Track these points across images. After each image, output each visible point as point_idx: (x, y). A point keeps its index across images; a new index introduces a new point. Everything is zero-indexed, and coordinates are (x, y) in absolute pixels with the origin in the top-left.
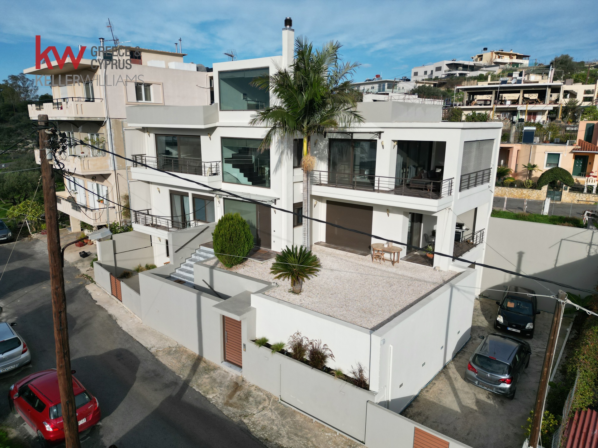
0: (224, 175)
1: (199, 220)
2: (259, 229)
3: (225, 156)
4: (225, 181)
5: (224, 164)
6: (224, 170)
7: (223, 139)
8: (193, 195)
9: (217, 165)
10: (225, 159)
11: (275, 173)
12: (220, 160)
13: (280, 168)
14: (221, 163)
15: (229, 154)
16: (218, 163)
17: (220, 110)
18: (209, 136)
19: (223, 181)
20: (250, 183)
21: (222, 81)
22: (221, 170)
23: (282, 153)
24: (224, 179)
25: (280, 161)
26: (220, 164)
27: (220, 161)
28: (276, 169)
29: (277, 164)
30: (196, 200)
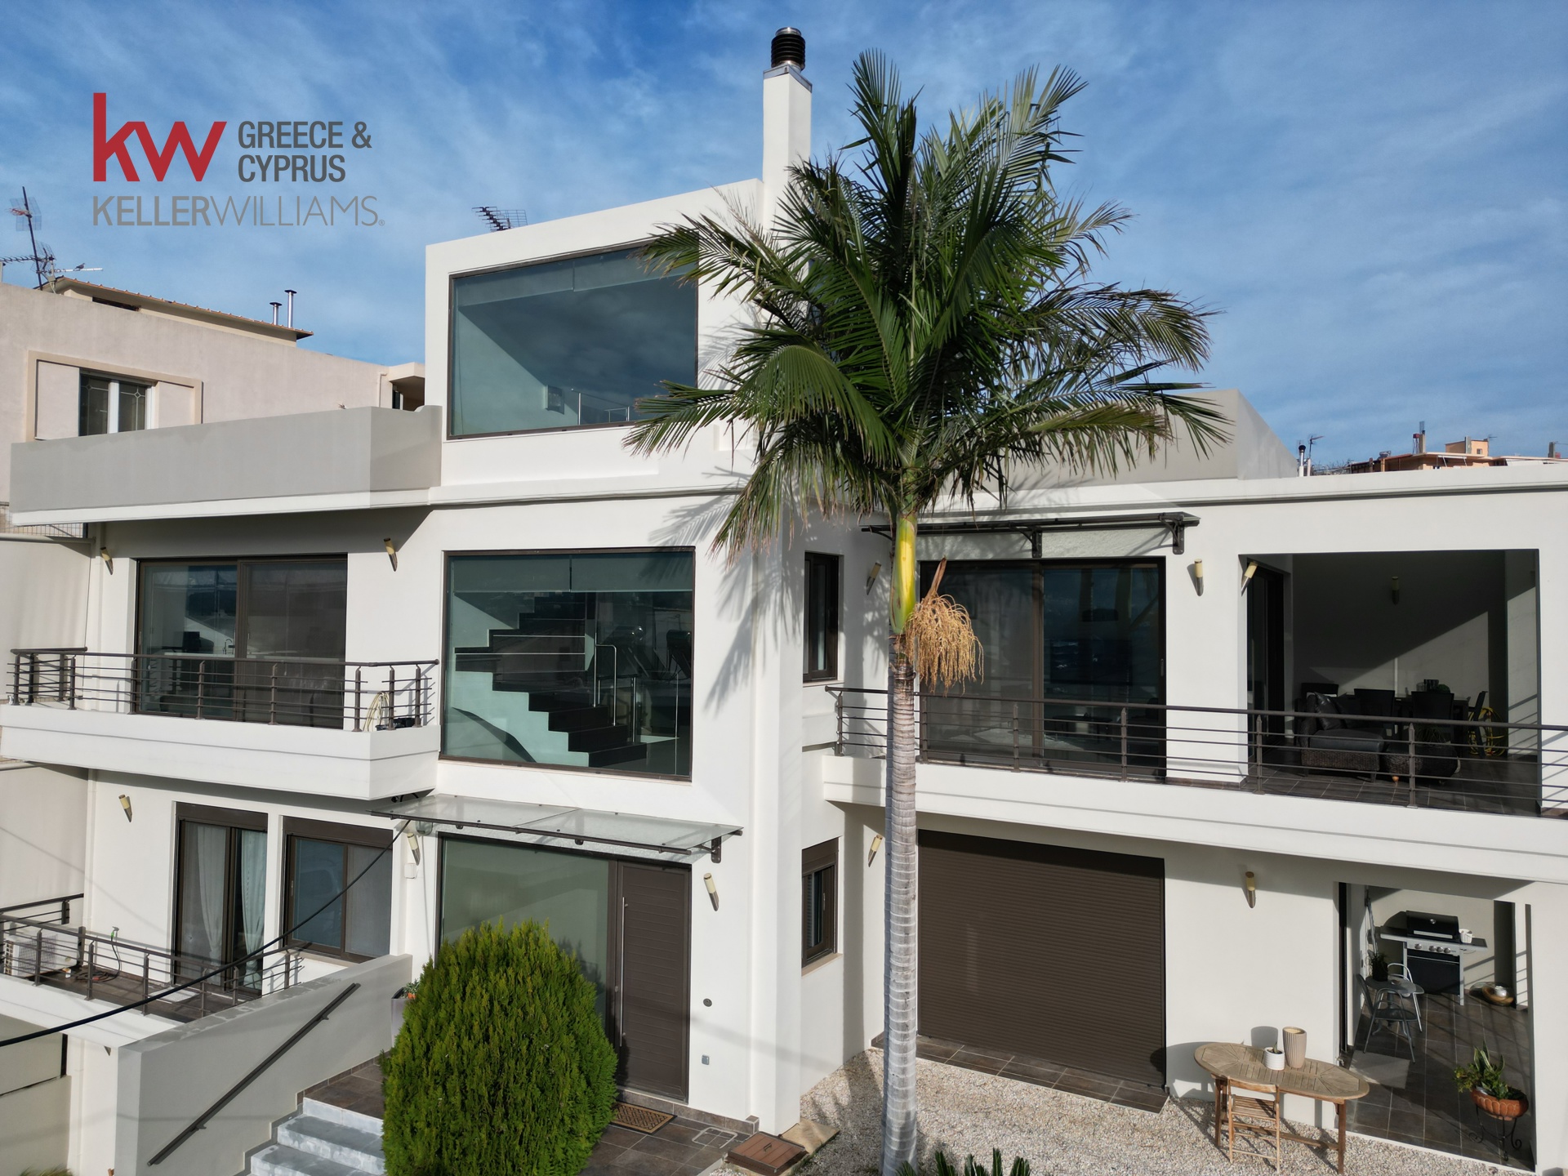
0: (451, 726)
1: (307, 947)
2: (620, 988)
3: (458, 642)
4: (450, 753)
5: (455, 676)
6: (453, 703)
7: (454, 559)
8: (289, 822)
9: (418, 680)
10: (458, 650)
11: (714, 704)
12: (436, 653)
13: (746, 676)
14: (438, 669)
15: (479, 629)
16: (423, 667)
17: (449, 438)
18: (391, 550)
19: (444, 755)
20: (583, 758)
21: (461, 318)
22: (435, 701)
23: (757, 605)
24: (451, 743)
25: (743, 645)
26: (435, 674)
27: (435, 663)
28: (723, 685)
29: (729, 660)
30: (298, 845)
